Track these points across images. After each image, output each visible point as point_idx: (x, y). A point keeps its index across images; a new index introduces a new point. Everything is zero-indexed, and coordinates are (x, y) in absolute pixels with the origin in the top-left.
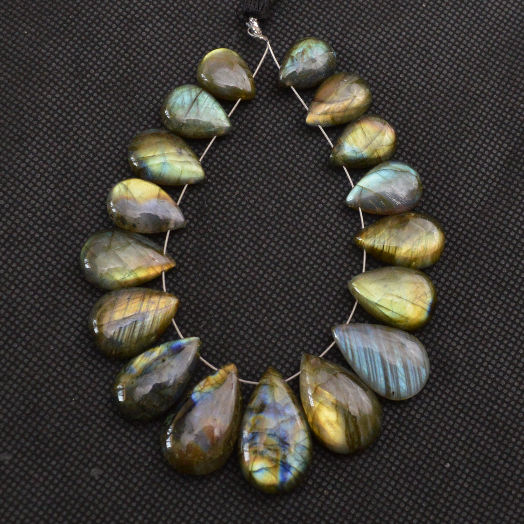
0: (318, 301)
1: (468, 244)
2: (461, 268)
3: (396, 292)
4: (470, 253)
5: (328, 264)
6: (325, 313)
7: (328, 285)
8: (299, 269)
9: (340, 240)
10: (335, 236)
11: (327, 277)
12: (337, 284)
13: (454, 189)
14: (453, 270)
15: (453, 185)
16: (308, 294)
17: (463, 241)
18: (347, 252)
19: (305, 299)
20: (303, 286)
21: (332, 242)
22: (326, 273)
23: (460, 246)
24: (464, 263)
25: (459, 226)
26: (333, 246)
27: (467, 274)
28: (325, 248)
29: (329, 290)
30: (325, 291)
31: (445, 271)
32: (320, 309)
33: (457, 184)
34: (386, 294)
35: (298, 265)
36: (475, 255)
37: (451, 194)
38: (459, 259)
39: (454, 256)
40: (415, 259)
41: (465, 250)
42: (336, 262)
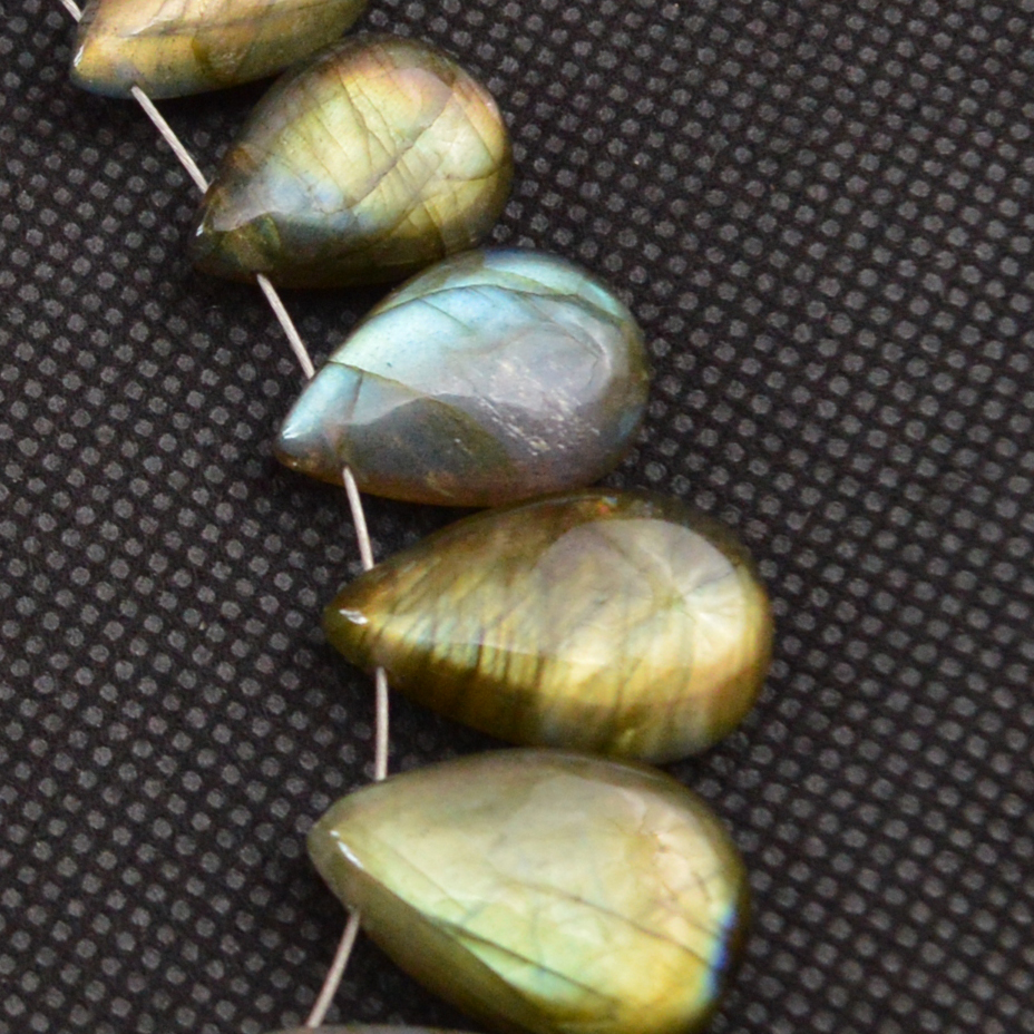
0: (160, 915)
1: (877, 644)
2: (850, 755)
3: (558, 875)
4: (889, 683)
5: (202, 740)
6: (196, 974)
7: (206, 842)
8: (63, 763)
9: (253, 627)
10: (230, 609)
11: (195, 802)
12: (247, 835)
13: (795, 377)
14: (809, 766)
15: (787, 358)
16: (111, 881)
17: (851, 630)
18: (291, 681)
19: (96, 906)
20: (81, 844)
21: (216, 633)
22: (192, 782)
23: (837, 652)
24: (862, 730)
25: (827, 556)
26: (222, 652)
27: (881, 788)
28: (181, 661)
29: (210, 863)
30: (191, 867)
31: (769, 774)
32: (171, 955)
33: (808, 353)
34: (509, 883)
35: (57, 742)
36: (917, 696)
37: (781, 402)
38: (837, 716)
39: (808, 700)
40: (636, 715)
41: (864, 669)
42: (241, 731)
